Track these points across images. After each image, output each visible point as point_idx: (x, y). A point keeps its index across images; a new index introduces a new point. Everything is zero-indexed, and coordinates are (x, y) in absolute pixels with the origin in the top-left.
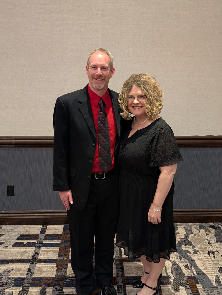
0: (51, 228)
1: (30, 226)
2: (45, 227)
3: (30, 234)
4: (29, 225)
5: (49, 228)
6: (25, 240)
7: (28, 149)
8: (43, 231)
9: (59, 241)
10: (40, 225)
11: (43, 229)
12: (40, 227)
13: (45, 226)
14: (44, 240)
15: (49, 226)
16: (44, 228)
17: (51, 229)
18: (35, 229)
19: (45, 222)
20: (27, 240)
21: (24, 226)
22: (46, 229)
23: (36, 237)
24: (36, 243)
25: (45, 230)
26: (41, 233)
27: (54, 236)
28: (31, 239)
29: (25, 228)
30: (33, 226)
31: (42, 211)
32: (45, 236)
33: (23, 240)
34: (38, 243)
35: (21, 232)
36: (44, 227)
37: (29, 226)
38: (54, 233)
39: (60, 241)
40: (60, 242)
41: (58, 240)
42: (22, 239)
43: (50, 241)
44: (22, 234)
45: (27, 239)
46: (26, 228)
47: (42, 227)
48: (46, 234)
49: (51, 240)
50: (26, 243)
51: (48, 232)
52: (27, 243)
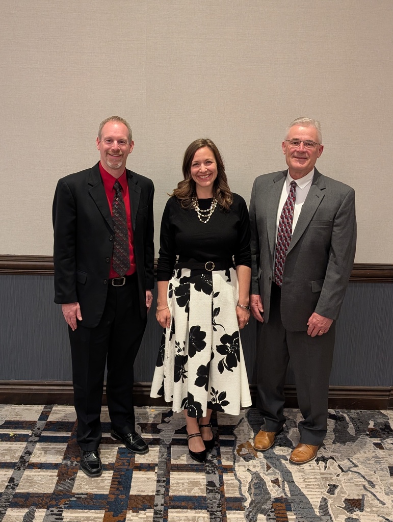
0: (59, 411)
1: (24, 406)
2: (49, 410)
3: (22, 420)
4: (23, 406)
5: (55, 410)
6: (12, 430)
7: (22, 276)
8: (44, 416)
9: (68, 434)
10: (40, 406)
11: (44, 413)
12: (40, 408)
13: (49, 406)
14: (44, 430)
15: (56, 408)
16: (47, 410)
17: (58, 412)
18: (31, 413)
19: (50, 400)
20: (15, 430)
21: (14, 406)
22: (49, 412)
23: (30, 425)
24: (30, 435)
25: (47, 414)
26: (40, 419)
27: (62, 425)
28: (22, 428)
29: (14, 409)
30: (28, 407)
31: (45, 382)
32: (46, 424)
33: (9, 430)
34: (33, 435)
35: (6, 416)
36: (47, 408)
37: (23, 407)
38: (63, 419)
39: (70, 433)
40: (70, 435)
41: (67, 431)
42: (8, 428)
43: (53, 432)
44: (8, 419)
45: (16, 428)
46: (17, 410)
47: (44, 408)
48: (48, 420)
49: (55, 431)
50: (12, 435)
51: (51, 418)
52: (15, 434)
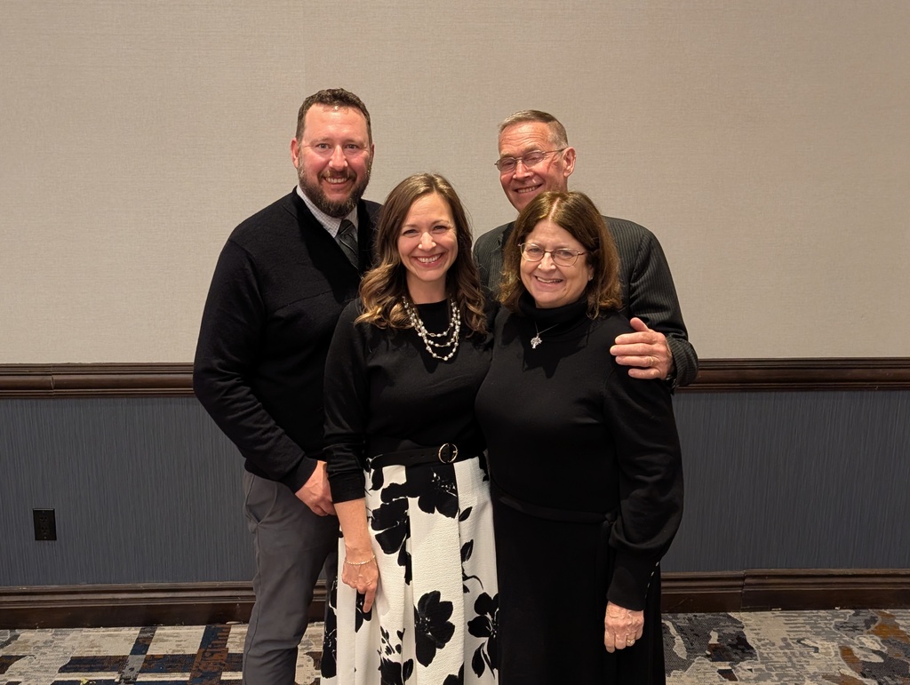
0: (168, 636)
1: (104, 629)
2: (149, 634)
3: (102, 654)
4: (102, 629)
5: (160, 634)
6: (85, 674)
8: (141, 646)
9: (184, 676)
10: (133, 628)
11: (140, 640)
12: (133, 633)
13: (148, 629)
14: (142, 671)
15: (161, 631)
16: (145, 635)
17: (165, 638)
18: (118, 641)
19: (150, 618)
20: (90, 673)
21: (86, 632)
22: (150, 639)
23: (117, 663)
24: (117, 680)
25: (147, 643)
26: (134, 652)
27: (173, 661)
28: (102, 669)
29: (88, 636)
30: (112, 631)
31: (141, 586)
32: (146, 661)
33: (78, 673)
34: (123, 681)
35: (73, 649)
36: (146, 632)
37: (102, 631)
38: (174, 651)
39: (188, 674)
40: (188, 679)
41: (183, 670)
42: (76, 670)
43: (159, 675)
44: (76, 654)
45: (91, 670)
46: (92, 638)
47: (140, 632)
48: (148, 653)
49: (161, 672)
50: (85, 682)
51: (155, 649)
52: (90, 681)
